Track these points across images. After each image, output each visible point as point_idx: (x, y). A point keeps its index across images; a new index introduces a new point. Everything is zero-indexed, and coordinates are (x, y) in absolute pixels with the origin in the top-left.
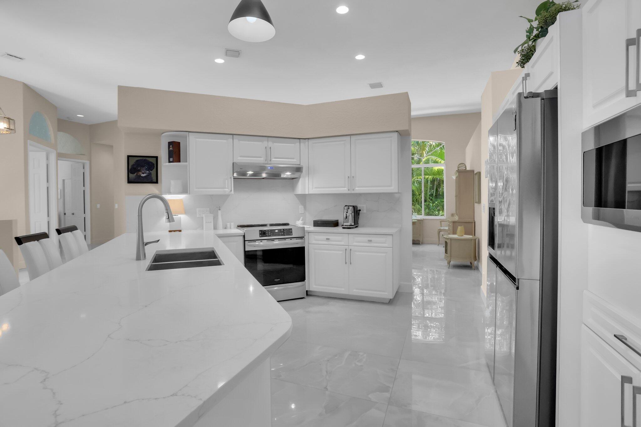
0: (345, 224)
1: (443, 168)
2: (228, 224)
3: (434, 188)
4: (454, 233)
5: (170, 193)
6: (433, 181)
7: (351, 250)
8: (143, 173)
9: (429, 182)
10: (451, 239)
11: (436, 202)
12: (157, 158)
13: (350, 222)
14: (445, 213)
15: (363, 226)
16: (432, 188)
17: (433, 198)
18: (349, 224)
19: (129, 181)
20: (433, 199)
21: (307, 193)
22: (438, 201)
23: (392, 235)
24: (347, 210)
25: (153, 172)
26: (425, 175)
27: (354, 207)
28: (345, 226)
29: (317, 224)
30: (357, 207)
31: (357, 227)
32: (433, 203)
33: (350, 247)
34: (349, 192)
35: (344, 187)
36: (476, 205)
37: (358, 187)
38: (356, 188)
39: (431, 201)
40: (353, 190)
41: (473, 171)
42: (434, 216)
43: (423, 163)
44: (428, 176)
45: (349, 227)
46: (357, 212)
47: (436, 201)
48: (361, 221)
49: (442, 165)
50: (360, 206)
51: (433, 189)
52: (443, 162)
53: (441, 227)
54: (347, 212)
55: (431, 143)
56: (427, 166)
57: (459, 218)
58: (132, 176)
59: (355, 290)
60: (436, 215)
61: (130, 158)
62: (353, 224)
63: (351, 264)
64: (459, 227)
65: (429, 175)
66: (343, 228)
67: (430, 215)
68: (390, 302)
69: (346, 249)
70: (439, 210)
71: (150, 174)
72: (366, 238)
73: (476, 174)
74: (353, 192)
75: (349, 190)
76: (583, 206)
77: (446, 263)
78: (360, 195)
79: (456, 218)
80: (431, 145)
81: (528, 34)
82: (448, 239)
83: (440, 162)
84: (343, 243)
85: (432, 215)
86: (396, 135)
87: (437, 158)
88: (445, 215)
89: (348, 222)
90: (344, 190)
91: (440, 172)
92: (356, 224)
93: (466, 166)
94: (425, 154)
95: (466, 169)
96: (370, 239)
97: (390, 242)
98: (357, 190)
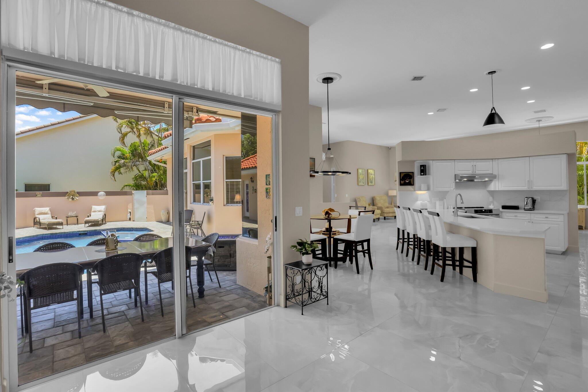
0: (526, 208)
2: (449, 206)
5: (420, 190)
8: (407, 181)
12: (413, 173)
13: (530, 206)
15: (538, 210)
19: (401, 184)
21: (497, 189)
23: (564, 214)
24: (527, 199)
25: (412, 180)
27: (532, 198)
29: (504, 207)
31: (534, 210)
34: (529, 189)
40: (532, 188)
43: (585, 160)
45: (530, 209)
46: (534, 201)
48: (536, 206)
50: (535, 197)
54: (527, 201)
58: (402, 182)
61: (401, 173)
66: (525, 210)
68: (564, 253)
71: (410, 181)
72: (545, 216)
74: (531, 190)
75: (528, 188)
78: (537, 191)
84: (526, 218)
89: (528, 206)
90: (525, 188)
92: (533, 208)
96: (547, 216)
97: (561, 218)
98: (535, 188)
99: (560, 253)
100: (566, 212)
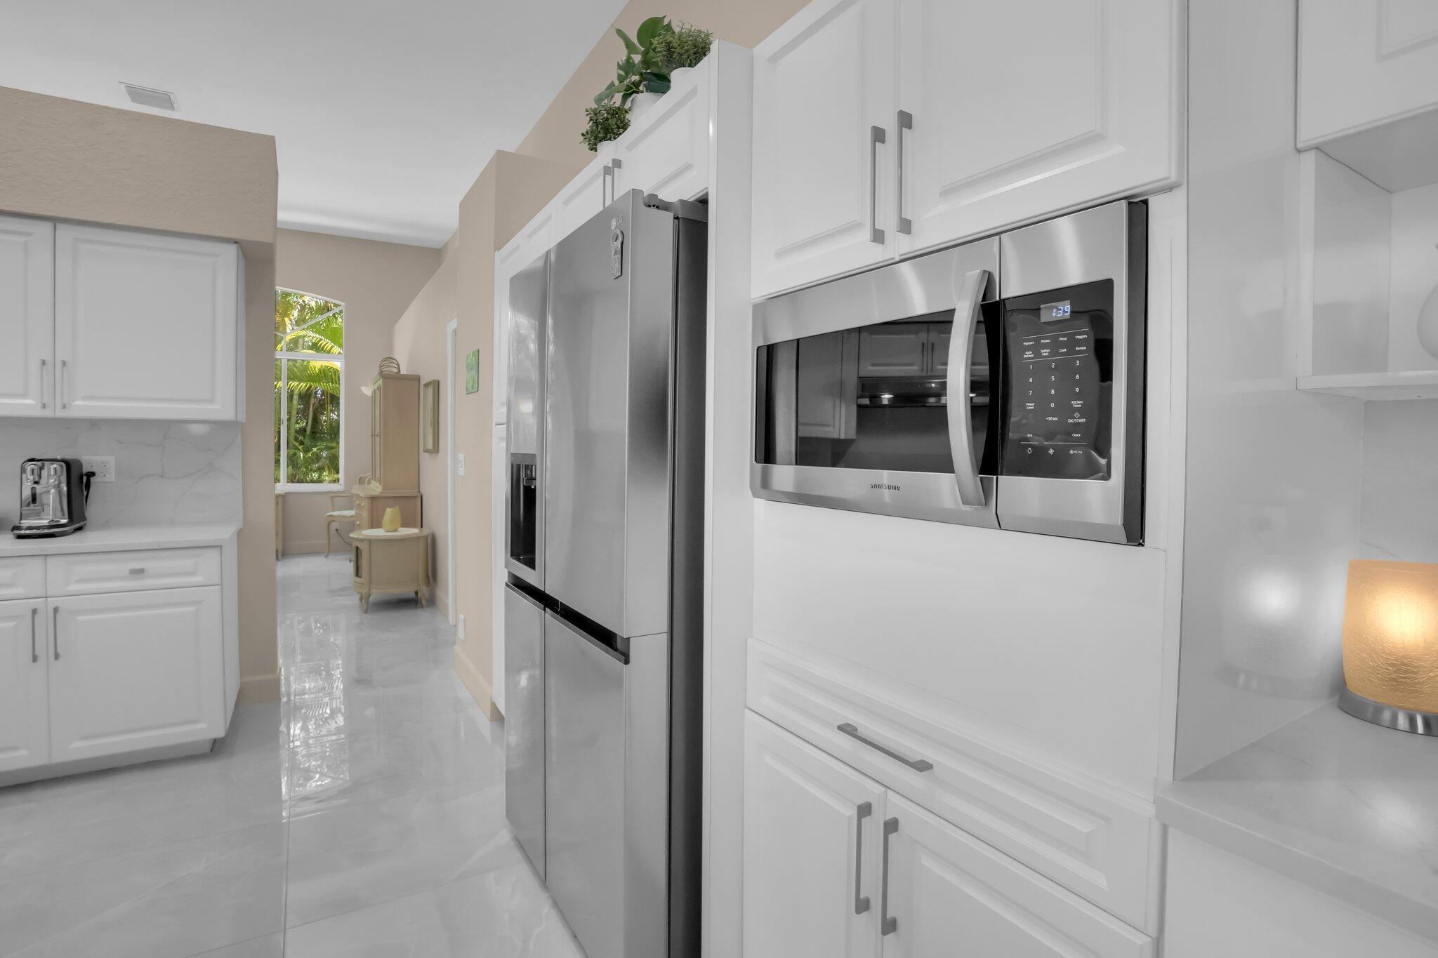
0: (26, 523)
1: (337, 365)
3: (308, 415)
4: (375, 523)
6: (305, 397)
7: (56, 610)
9: (296, 397)
10: (370, 540)
11: (315, 450)
13: (52, 509)
14: (341, 476)
15: (105, 525)
16: (304, 413)
17: (305, 438)
18: (45, 522)
20: (307, 441)
22: (318, 446)
23: (221, 547)
24: (36, 472)
26: (290, 378)
27: (70, 467)
28: (30, 528)
30: (79, 464)
31: (80, 529)
32: (306, 451)
33: (53, 602)
34: (48, 413)
35: (25, 396)
36: (425, 457)
37: (85, 398)
38: (78, 403)
39: (300, 447)
40: (64, 407)
41: (417, 378)
42: (307, 482)
43: (285, 349)
44: (296, 383)
45: (46, 531)
46: (79, 480)
47: (315, 446)
48: (93, 509)
49: (335, 358)
50: (89, 461)
51: (306, 417)
52: (336, 349)
53: (333, 511)
54: (36, 483)
55: (307, 299)
56: (292, 355)
57: (384, 489)
59: (77, 744)
60: (312, 481)
62: (64, 521)
63: (57, 656)
64: (388, 510)
65: (300, 380)
66: (20, 537)
67: (298, 482)
69: (34, 612)
70: (321, 469)
72: (127, 565)
73: (426, 385)
74: (60, 413)
75: (44, 406)
76: (754, 462)
77: (355, 599)
78: (94, 424)
79: (376, 488)
80: (303, 308)
81: (622, 73)
82: (362, 540)
83: (329, 352)
84: (19, 591)
85: (302, 482)
86: (232, 250)
87: (321, 340)
88: (342, 481)
89: (38, 515)
90: (27, 405)
91: (328, 375)
92: (76, 520)
93: (398, 365)
94: (289, 326)
95: (399, 371)
96: (138, 566)
97: (208, 568)
98: (82, 407)
99: (207, 750)
100: (225, 533)
